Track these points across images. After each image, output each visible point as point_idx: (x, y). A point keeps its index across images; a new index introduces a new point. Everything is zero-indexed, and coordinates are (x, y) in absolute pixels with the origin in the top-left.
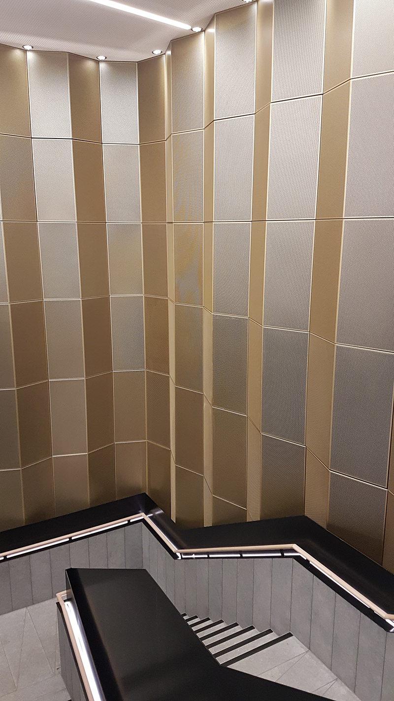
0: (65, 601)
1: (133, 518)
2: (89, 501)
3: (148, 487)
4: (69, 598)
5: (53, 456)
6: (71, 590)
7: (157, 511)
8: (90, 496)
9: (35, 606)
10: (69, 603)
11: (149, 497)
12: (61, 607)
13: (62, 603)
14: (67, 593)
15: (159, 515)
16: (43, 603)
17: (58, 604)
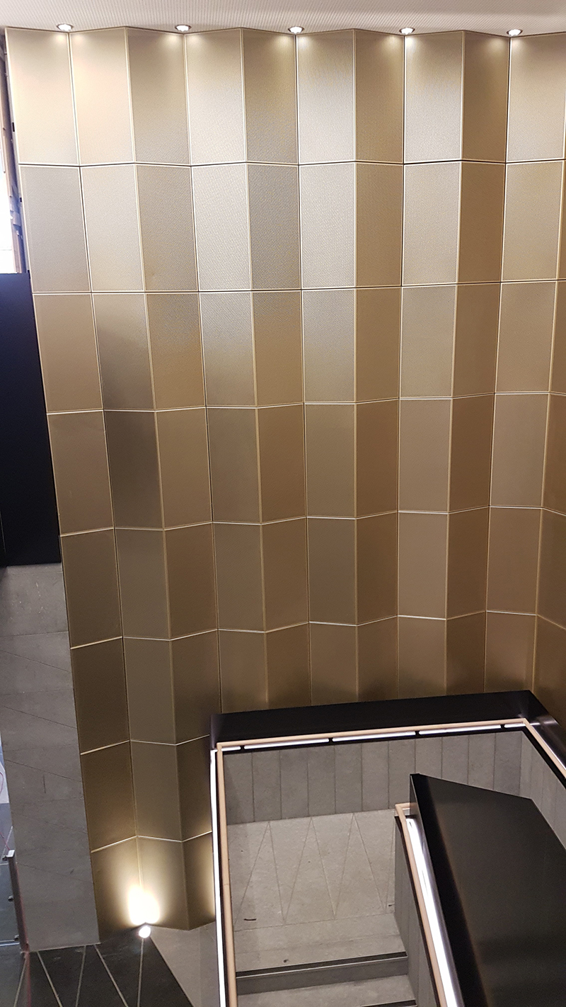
0: (407, 817)
1: (510, 723)
2: (445, 685)
3: (535, 683)
4: (412, 814)
5: (399, 616)
6: (416, 804)
7: (547, 720)
8: (447, 679)
9: (365, 814)
10: (412, 821)
11: (535, 698)
12: (401, 823)
13: (402, 818)
14: (410, 807)
15: (550, 726)
16: (375, 813)
17: (397, 818)
